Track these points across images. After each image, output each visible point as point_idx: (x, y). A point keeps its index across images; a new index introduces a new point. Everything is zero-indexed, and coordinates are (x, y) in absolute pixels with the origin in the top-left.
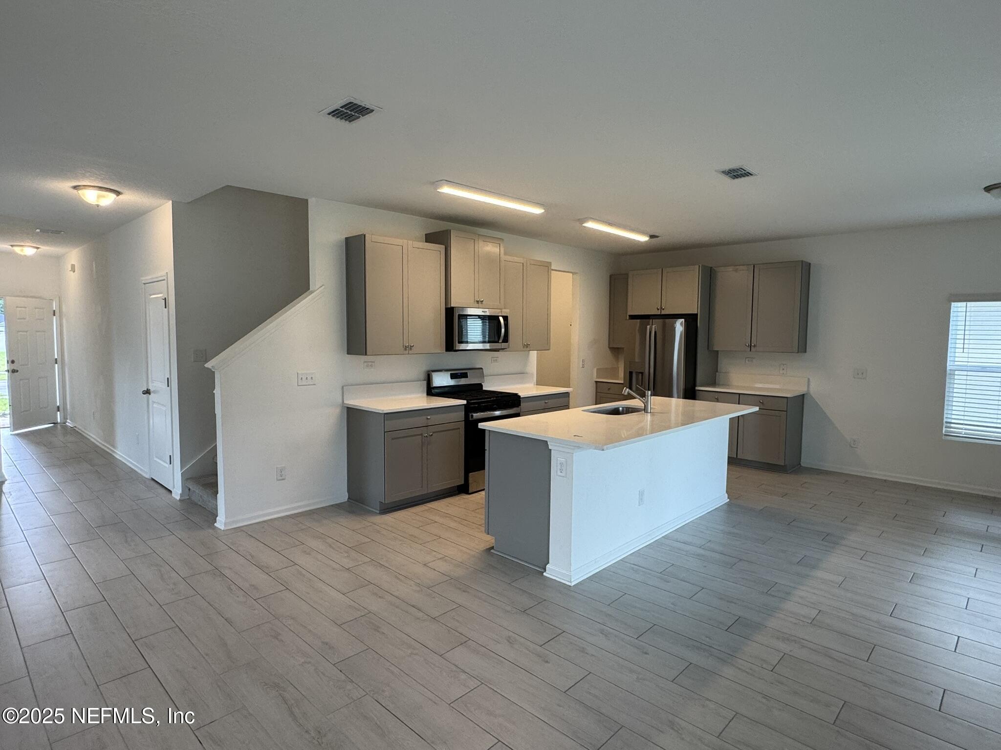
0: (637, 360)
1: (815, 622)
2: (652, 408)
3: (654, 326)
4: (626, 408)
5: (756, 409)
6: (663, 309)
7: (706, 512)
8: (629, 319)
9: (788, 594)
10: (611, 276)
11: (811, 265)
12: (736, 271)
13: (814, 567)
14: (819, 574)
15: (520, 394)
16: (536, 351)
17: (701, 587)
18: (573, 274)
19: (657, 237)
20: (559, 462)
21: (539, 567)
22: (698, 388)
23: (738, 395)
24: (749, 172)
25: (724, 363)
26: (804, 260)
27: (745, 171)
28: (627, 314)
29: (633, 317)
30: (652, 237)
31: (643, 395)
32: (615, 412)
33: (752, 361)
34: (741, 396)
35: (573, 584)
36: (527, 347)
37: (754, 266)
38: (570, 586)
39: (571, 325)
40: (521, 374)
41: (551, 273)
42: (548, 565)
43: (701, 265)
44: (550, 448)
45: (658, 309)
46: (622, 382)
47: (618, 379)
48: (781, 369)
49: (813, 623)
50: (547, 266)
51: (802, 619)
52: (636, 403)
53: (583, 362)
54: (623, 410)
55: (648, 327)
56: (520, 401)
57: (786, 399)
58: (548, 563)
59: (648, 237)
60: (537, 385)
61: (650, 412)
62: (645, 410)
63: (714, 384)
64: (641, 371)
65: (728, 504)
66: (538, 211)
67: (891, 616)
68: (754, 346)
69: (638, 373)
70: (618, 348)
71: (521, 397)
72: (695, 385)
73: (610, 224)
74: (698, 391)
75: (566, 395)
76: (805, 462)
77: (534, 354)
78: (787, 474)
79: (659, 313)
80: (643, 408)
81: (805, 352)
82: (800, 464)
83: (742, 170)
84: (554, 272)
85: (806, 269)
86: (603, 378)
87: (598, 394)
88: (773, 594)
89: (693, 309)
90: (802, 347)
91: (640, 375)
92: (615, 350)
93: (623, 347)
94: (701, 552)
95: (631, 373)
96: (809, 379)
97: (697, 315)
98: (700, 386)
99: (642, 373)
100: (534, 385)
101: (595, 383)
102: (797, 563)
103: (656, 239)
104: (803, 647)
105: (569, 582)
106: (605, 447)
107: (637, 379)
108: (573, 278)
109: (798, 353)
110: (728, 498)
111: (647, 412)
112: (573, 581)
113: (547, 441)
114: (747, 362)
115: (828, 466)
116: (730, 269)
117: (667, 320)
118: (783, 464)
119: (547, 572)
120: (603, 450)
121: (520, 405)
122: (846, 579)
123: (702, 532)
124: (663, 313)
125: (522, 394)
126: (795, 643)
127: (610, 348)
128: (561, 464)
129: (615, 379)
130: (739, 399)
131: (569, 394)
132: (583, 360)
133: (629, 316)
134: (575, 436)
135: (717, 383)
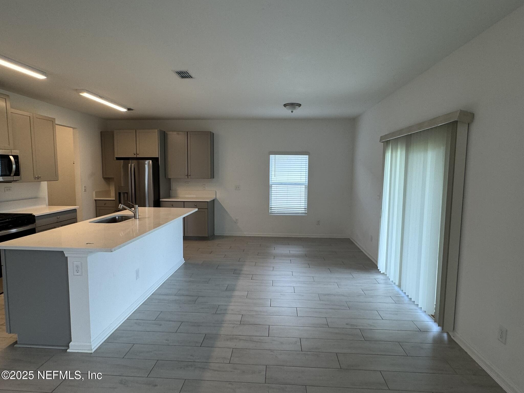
0: (122, 185)
1: (241, 323)
2: (140, 215)
3: (133, 164)
4: (121, 216)
5: (197, 210)
6: (138, 154)
7: (174, 272)
8: (116, 160)
9: (226, 310)
10: (101, 132)
11: (214, 134)
12: (178, 134)
13: (233, 290)
14: (236, 293)
15: (34, 214)
16: (46, 182)
17: (181, 322)
18: (73, 129)
19: (132, 110)
20: (75, 265)
21: (63, 346)
22: (161, 200)
23: (183, 202)
24: (191, 75)
25: (174, 185)
26: (211, 131)
27: (189, 74)
28: (114, 157)
29: (118, 159)
30: (129, 109)
31: (131, 207)
32: (114, 220)
33: (188, 183)
34: (185, 202)
35: (93, 351)
36: (38, 179)
37: (187, 133)
38: (91, 353)
39: (74, 163)
40: (35, 199)
41: (55, 127)
42: (71, 342)
43: (159, 130)
44: (66, 256)
45: (135, 154)
46: (114, 199)
47: (110, 198)
48: (203, 187)
49: (242, 323)
50: (52, 121)
51: (235, 323)
52: (127, 212)
53: (85, 188)
54: (119, 218)
55: (130, 165)
56: (35, 219)
57: (207, 202)
58: (71, 341)
59: (127, 109)
60: (49, 205)
61: (138, 218)
62: (135, 217)
63: (169, 197)
64: (126, 192)
65: (185, 264)
66: (41, 77)
67: (270, 306)
68: (190, 175)
69: (124, 193)
70: (109, 178)
71: (36, 216)
72: (159, 198)
73: (101, 97)
74: (162, 202)
75: (75, 210)
76: (217, 233)
77: (44, 185)
78: (210, 240)
79: (135, 156)
80: (134, 216)
81: (214, 178)
82: (214, 234)
83: (187, 73)
84: (58, 126)
85: (212, 135)
86: (100, 198)
87: (97, 208)
88: (219, 313)
89: (156, 155)
90: (212, 176)
91: (126, 194)
92: (107, 180)
93: (113, 177)
94: (177, 298)
95: (120, 193)
96: (216, 192)
97: (158, 158)
98: (163, 198)
99: (127, 193)
100: (47, 205)
101: (95, 201)
102: (226, 290)
103: (132, 111)
104: (240, 340)
105: (89, 350)
106: (113, 249)
107: (124, 196)
108: (73, 131)
109: (211, 178)
110: (184, 260)
111: (136, 219)
112: (93, 349)
113: (63, 251)
114: (186, 184)
115: (227, 233)
116: (175, 133)
117: (140, 161)
118: (207, 236)
119: (70, 348)
120: (112, 251)
121: (35, 222)
122: (249, 293)
123: (174, 285)
124: (138, 156)
125: (36, 214)
126: (236, 339)
127: (103, 178)
128: (77, 267)
129: (108, 198)
130: (184, 204)
131: (76, 210)
132: (85, 187)
133: (116, 158)
134: (87, 244)
135: (171, 196)
